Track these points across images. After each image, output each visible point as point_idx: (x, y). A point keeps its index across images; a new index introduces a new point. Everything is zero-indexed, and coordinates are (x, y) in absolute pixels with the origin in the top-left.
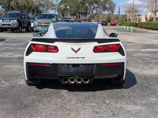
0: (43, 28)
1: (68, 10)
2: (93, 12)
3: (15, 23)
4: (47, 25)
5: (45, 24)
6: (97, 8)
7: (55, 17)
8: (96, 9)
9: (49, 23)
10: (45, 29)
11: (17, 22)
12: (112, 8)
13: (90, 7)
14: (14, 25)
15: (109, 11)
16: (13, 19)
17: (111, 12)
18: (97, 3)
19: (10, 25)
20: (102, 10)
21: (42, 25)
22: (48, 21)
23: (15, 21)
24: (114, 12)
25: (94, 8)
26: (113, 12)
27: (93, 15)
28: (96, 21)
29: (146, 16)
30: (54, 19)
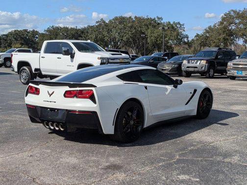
3: (203, 65)
11: (206, 63)
14: (202, 67)
16: (201, 60)
19: (196, 68)
21: (238, 68)
23: (204, 62)
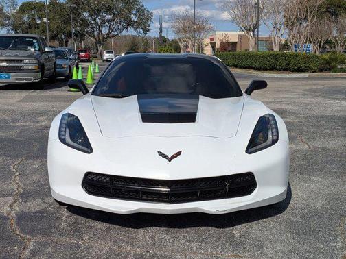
0: (5, 74)
1: (38, 28)
2: (100, 31)
4: (14, 67)
5: (11, 64)
6: (109, 21)
7: (36, 45)
8: (107, 24)
9: (21, 61)
10: (9, 78)
12: (143, 23)
13: (95, 20)
15: (138, 30)
17: (142, 31)
18: (109, 10)
20: (121, 27)
22: (17, 56)
24: (149, 30)
25: (103, 22)
26: (146, 31)
27: (101, 38)
28: (112, 53)
29: (212, 39)
30: (32, 49)
